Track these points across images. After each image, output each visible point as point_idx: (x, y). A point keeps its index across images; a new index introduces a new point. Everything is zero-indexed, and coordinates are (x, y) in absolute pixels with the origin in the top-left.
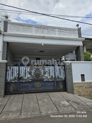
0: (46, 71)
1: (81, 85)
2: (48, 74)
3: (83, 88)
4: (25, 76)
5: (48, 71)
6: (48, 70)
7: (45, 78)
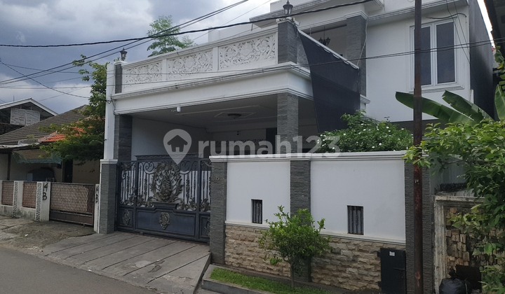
0: (182, 183)
1: (246, 233)
2: (186, 193)
3: (253, 244)
4: (146, 194)
5: (186, 184)
6: (186, 182)
7: (179, 202)
